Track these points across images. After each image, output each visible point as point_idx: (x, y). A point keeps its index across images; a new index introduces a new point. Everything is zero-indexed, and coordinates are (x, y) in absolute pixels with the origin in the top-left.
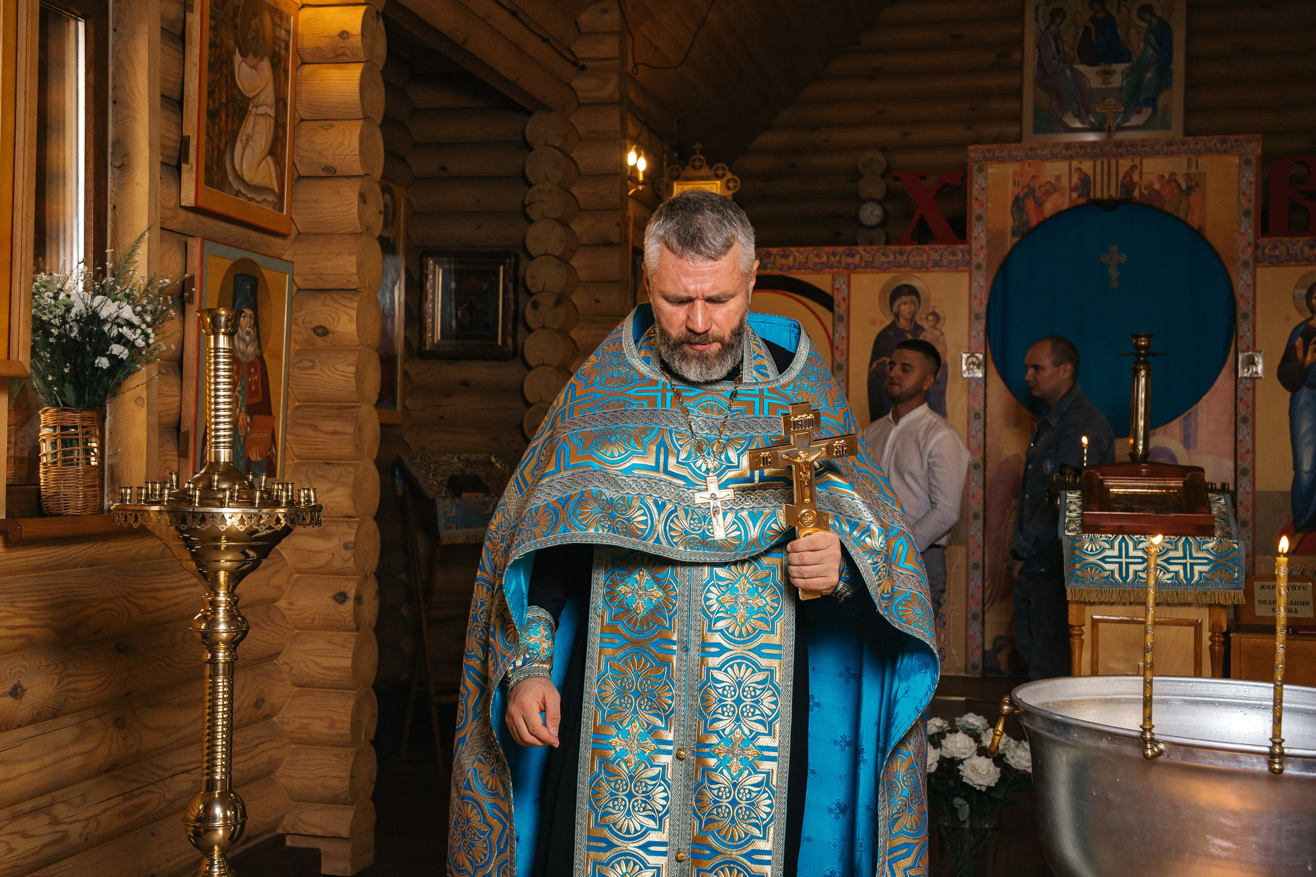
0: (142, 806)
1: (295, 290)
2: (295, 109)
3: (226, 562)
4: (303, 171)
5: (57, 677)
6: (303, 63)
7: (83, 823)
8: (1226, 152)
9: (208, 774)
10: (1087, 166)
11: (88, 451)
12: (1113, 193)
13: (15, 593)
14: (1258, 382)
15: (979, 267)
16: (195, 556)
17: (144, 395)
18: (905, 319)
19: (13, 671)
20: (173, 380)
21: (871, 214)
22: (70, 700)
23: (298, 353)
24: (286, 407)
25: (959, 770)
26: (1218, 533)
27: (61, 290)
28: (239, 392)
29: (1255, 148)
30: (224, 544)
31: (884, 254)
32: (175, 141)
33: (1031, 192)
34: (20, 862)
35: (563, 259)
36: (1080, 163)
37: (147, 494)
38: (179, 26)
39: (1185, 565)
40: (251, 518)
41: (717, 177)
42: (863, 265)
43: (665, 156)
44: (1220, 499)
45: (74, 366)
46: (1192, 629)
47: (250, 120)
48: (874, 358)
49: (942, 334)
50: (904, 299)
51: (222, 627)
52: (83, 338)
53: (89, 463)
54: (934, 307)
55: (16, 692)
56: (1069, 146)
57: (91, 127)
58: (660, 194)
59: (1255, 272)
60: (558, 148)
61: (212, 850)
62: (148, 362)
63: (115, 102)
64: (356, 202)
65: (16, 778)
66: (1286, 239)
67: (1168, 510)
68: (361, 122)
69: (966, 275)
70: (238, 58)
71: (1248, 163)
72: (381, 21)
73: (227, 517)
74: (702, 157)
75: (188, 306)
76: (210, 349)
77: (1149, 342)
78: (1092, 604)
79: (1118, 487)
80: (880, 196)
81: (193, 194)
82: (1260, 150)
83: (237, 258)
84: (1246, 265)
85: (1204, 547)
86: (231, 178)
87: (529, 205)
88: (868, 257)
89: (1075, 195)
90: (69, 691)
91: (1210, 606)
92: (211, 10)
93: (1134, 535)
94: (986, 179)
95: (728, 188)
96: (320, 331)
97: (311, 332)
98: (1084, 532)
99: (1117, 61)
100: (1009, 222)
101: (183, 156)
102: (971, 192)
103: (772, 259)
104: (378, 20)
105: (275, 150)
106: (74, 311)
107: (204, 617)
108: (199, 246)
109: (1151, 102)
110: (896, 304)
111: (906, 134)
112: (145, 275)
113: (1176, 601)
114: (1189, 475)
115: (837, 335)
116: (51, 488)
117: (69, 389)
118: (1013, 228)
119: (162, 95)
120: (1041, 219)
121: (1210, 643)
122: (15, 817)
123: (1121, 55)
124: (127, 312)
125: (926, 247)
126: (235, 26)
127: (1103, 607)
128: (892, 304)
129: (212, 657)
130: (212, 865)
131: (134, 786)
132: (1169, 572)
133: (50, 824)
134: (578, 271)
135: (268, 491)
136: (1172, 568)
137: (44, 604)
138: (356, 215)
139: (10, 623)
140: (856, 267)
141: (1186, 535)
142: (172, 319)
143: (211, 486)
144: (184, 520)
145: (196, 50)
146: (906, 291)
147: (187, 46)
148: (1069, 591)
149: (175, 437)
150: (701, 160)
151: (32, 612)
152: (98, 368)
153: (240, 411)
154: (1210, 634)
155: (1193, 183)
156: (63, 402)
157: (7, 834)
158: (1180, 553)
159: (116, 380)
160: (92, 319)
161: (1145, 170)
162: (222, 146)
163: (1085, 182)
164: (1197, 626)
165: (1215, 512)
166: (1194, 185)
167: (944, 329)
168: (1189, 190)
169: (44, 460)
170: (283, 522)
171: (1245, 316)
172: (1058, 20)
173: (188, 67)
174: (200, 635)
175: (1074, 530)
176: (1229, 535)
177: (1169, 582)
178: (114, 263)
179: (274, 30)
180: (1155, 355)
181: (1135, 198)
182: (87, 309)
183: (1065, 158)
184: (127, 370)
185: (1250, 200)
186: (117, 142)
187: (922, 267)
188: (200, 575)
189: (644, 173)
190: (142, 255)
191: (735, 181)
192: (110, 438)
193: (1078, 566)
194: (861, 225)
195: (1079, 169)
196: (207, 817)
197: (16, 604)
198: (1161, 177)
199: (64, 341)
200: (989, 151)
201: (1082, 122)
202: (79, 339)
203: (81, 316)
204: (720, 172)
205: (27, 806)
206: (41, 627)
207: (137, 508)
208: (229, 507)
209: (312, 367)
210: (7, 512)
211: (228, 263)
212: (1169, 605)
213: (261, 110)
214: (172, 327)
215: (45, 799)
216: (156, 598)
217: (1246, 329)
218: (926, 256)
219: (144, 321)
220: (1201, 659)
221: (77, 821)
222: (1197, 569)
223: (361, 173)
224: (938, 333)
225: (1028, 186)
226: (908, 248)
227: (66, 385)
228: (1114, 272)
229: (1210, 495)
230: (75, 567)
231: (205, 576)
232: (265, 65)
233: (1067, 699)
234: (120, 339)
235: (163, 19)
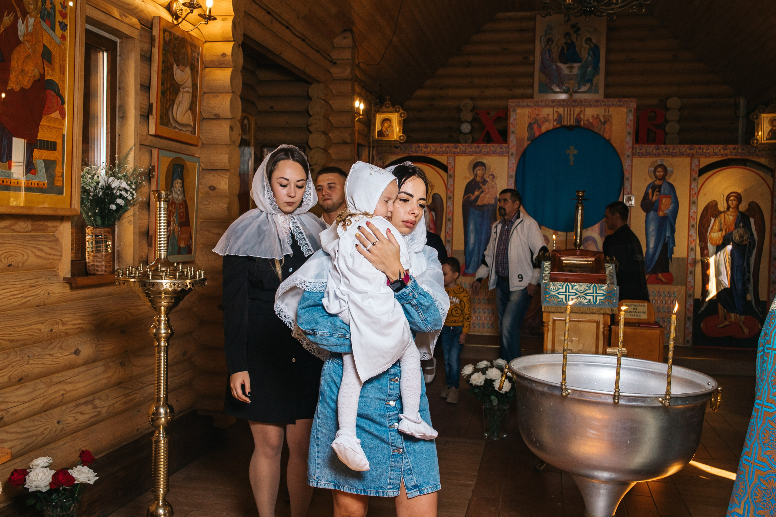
0: (134, 399)
1: (201, 169)
2: (201, 88)
3: (164, 303)
4: (205, 116)
5: (94, 346)
6: (206, 67)
7: (107, 408)
8: (621, 106)
9: (157, 395)
10: (561, 110)
11: (107, 246)
12: (572, 123)
13: (75, 309)
14: (632, 208)
15: (512, 154)
16: (151, 301)
17: (132, 220)
18: (479, 177)
19: (76, 343)
20: (145, 212)
21: (466, 128)
22: (100, 355)
23: (202, 197)
24: (196, 222)
25: (493, 384)
26: (608, 282)
27: (95, 174)
28: (175, 216)
29: (633, 104)
30: (163, 295)
31: (471, 148)
32: (146, 105)
33: (536, 121)
34: (80, 425)
35: (325, 150)
36: (558, 109)
37: (129, 272)
38: (149, 53)
39: (593, 296)
40: (174, 285)
41: (396, 112)
42: (461, 152)
43: (373, 102)
44: (610, 266)
45: (100, 209)
46: (595, 324)
47: (181, 95)
48: (465, 195)
49: (496, 184)
50: (479, 168)
51: (163, 331)
52: (104, 196)
53: (107, 251)
54: (492, 172)
55: (77, 352)
56: (553, 101)
57: (109, 100)
58: (370, 119)
59: (632, 160)
60: (323, 100)
61: (160, 427)
62: (134, 205)
63: (120, 88)
64: (228, 131)
65: (78, 389)
66: (646, 145)
67: (586, 272)
68: (231, 94)
69: (507, 158)
70: (175, 67)
71: (630, 111)
72: (241, 48)
73: (164, 284)
74: (390, 103)
75: (152, 179)
76: (157, 208)
77: (583, 194)
78: (553, 312)
79: (567, 260)
80: (470, 120)
81: (154, 129)
82: (635, 106)
83: (174, 157)
84: (628, 156)
85: (602, 288)
86: (172, 121)
87: (310, 125)
88: (463, 149)
89: (555, 123)
90: (100, 351)
91: (604, 314)
92: (163, 46)
93: (572, 282)
94: (516, 115)
95: (401, 117)
96: (212, 188)
97: (208, 188)
98: (551, 281)
99: (576, 62)
100: (526, 135)
101: (150, 112)
102: (510, 120)
103: (420, 148)
104: (239, 47)
105: (192, 108)
106: (100, 184)
107: (155, 327)
108: (157, 152)
109: (590, 81)
110: (476, 170)
111: (483, 92)
112: (133, 167)
113: (589, 312)
114: (597, 256)
115: (449, 184)
116: (91, 262)
117: (98, 219)
118: (528, 137)
119: (141, 85)
120: (540, 134)
121: (603, 330)
122: (78, 406)
123: (577, 59)
124: (124, 185)
125: (489, 145)
126: (174, 53)
127: (558, 314)
128: (473, 170)
129: (158, 344)
130: (159, 433)
131: (130, 391)
132: (586, 299)
133: (93, 408)
134: (332, 156)
135: (183, 272)
136: (588, 297)
137: (87, 314)
138: (228, 136)
139: (74, 322)
140: (458, 153)
141: (595, 283)
142: (144, 186)
143: (157, 269)
144: (145, 286)
145: (156, 65)
146: (480, 164)
147: (152, 63)
148: (543, 307)
149: (146, 237)
150: (389, 104)
151: (83, 318)
152: (111, 209)
153: (176, 225)
154: (603, 326)
155: (607, 119)
156: (96, 224)
157: (73, 413)
158: (591, 291)
159: (119, 214)
160: (108, 188)
161: (586, 113)
162: (168, 107)
163: (560, 118)
164: (598, 323)
165: (607, 272)
166: (607, 120)
167: (496, 182)
168: (605, 122)
169: (88, 250)
170: (189, 286)
171: (628, 179)
172: (550, 43)
173: (152, 72)
174: (153, 334)
175: (547, 280)
176: (612, 283)
177: (586, 303)
178: (119, 162)
179: (192, 53)
180: (586, 200)
181: (581, 125)
182: (106, 184)
183: (551, 106)
184: (124, 210)
185: (631, 128)
186: (121, 106)
187: (487, 154)
188: (153, 308)
189: (363, 111)
190: (131, 158)
191: (404, 114)
192: (117, 238)
193: (547, 296)
194: (461, 132)
195: (557, 112)
196: (157, 413)
197: (76, 314)
198: (593, 116)
199: (96, 198)
200: (518, 102)
201: (560, 89)
202: (102, 196)
203: (103, 187)
204: (397, 110)
205: (82, 401)
206: (87, 324)
207: (125, 279)
208: (165, 279)
209: (208, 204)
210: (71, 273)
211: (170, 160)
212: (586, 313)
213: (186, 90)
214: (145, 189)
215: (90, 398)
216: (137, 309)
217: (628, 185)
218: (489, 149)
219: (131, 188)
220: (599, 337)
221: (105, 407)
222: (598, 298)
223: (231, 117)
224: (494, 184)
225: (535, 118)
226: (481, 145)
227: (97, 217)
228: (571, 158)
229: (606, 264)
230: (102, 296)
231: (155, 309)
232: (188, 70)
233: (534, 364)
234: (121, 196)
235: (142, 50)
